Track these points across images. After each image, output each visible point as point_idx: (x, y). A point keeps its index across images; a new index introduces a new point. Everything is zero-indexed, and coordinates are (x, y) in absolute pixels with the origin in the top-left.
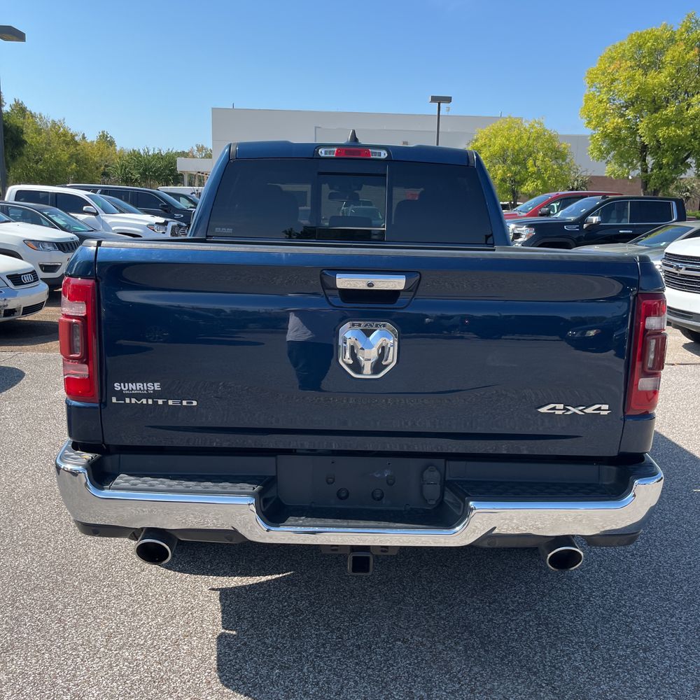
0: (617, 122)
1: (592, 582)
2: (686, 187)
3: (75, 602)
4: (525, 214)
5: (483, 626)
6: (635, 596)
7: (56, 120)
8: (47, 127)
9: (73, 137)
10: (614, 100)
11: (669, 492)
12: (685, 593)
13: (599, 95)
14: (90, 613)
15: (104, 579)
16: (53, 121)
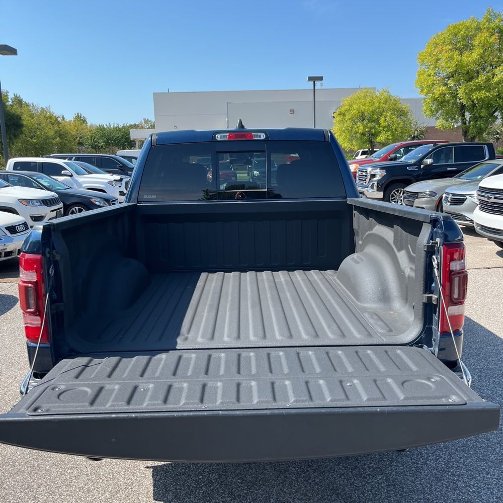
0: (442, 90)
1: (429, 448)
2: (496, 131)
3: (46, 482)
4: (378, 159)
5: (347, 489)
6: (461, 458)
7: (44, 107)
8: (38, 112)
9: (56, 119)
10: (439, 73)
11: (486, 371)
12: (498, 454)
13: (428, 71)
14: (56, 491)
15: (68, 462)
16: (42, 108)
